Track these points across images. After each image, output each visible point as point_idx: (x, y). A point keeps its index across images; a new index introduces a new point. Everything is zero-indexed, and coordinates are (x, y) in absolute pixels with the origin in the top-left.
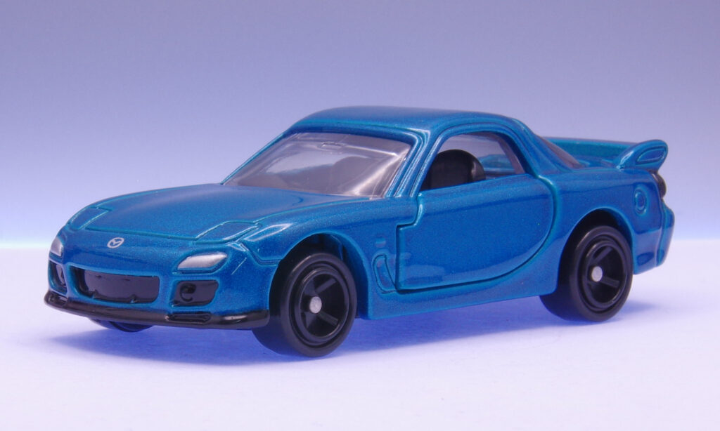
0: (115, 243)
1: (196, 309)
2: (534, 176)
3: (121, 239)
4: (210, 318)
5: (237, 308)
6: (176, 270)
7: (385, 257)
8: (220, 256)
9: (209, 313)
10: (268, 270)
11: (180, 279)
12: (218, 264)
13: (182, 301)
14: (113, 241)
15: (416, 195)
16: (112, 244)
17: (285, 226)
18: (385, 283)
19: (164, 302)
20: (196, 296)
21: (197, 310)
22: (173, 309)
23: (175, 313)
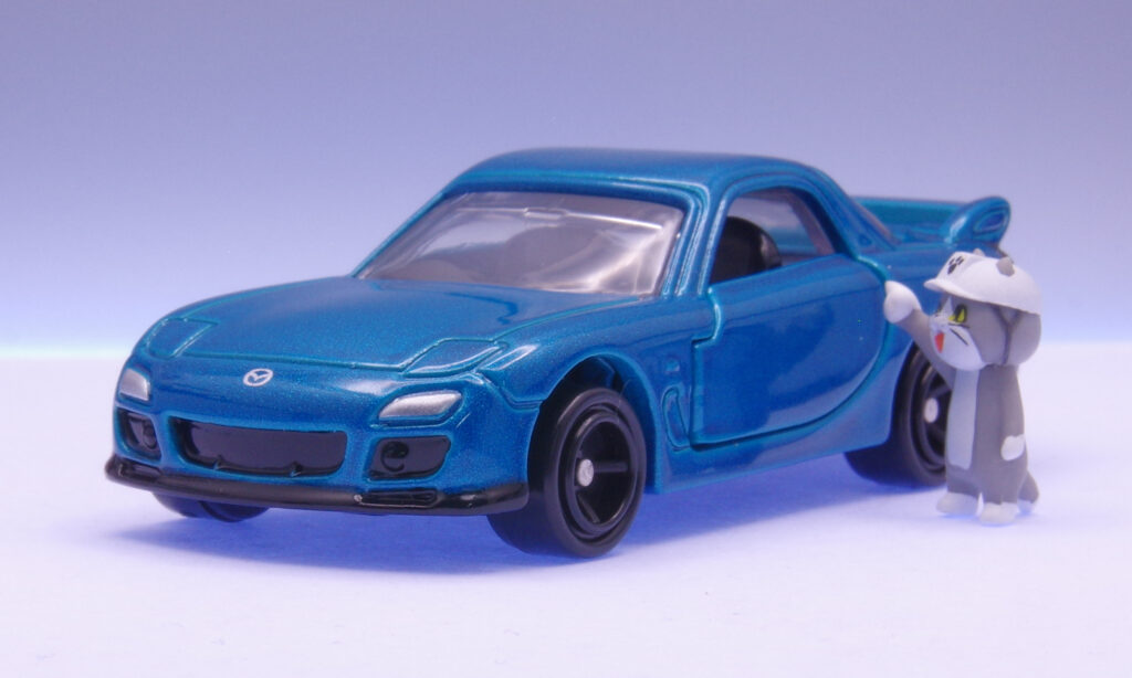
0: (256, 377)
1: (413, 483)
2: (850, 256)
3: (266, 370)
4: (436, 499)
5: (481, 481)
6: (377, 421)
7: (678, 392)
8: (451, 397)
9: (434, 489)
10: (528, 417)
11: (382, 435)
12: (450, 410)
13: (383, 470)
14: (252, 373)
15: (705, 291)
16: (251, 379)
17: (527, 350)
18: (678, 437)
19: (354, 472)
20: (409, 463)
21: (414, 485)
22: (369, 485)
23: (372, 491)
